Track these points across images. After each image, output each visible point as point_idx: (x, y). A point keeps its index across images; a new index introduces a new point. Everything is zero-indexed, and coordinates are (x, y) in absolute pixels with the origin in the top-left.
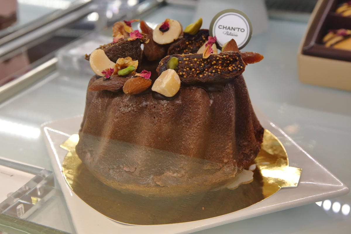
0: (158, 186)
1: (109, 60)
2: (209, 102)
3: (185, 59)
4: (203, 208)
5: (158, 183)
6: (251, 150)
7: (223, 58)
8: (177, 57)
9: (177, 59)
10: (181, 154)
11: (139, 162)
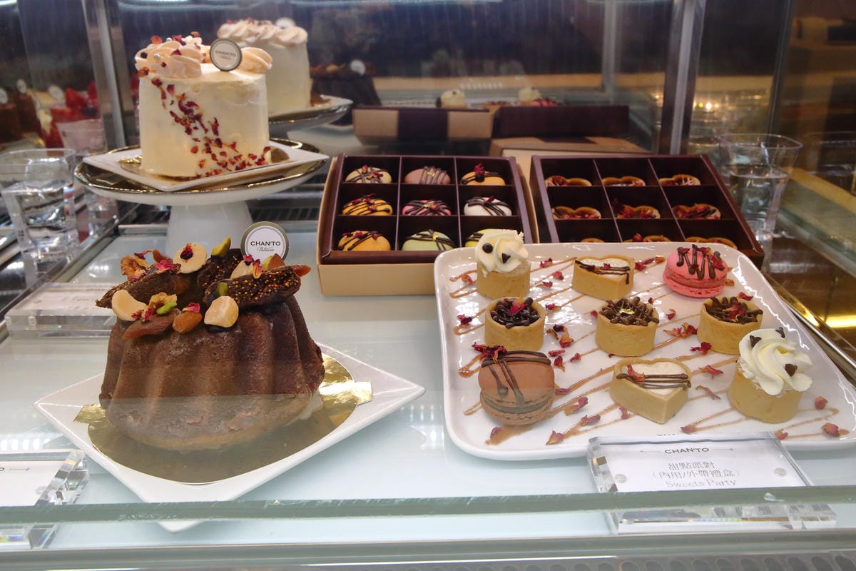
0: (232, 431)
1: (136, 301)
2: (270, 326)
3: (234, 283)
4: (285, 445)
5: (232, 428)
6: (318, 371)
7: (276, 275)
8: (224, 282)
9: (226, 284)
10: (251, 389)
11: (205, 409)
